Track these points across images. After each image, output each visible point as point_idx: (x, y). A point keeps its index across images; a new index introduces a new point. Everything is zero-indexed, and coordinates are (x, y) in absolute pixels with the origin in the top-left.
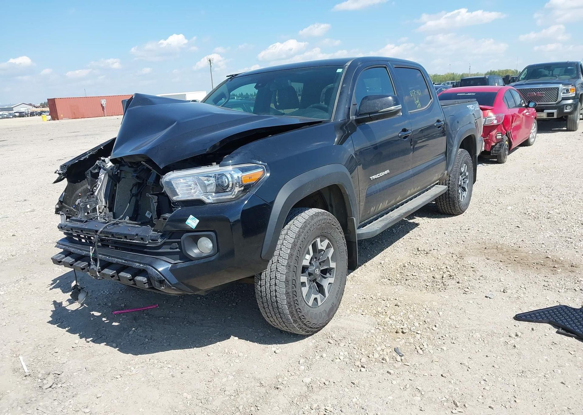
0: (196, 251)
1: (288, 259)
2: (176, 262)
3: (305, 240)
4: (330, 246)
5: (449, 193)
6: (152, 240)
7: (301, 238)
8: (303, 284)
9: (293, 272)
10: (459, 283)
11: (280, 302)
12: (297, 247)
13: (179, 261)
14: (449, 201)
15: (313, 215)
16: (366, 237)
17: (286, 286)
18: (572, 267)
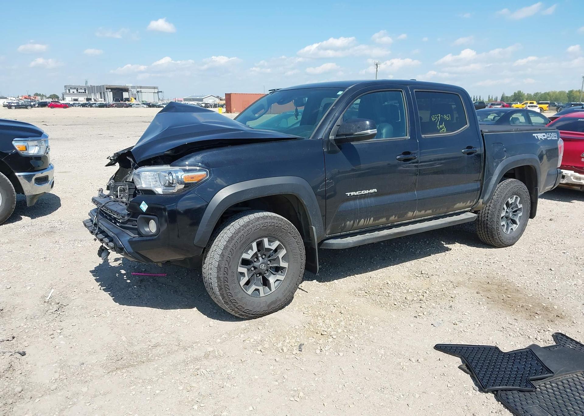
0: (147, 229)
1: (222, 249)
2: (135, 236)
3: (244, 237)
4: (282, 247)
5: (487, 223)
6: (122, 217)
7: (240, 234)
8: (242, 274)
9: (226, 261)
10: (421, 307)
12: (233, 241)
13: (137, 236)
14: (487, 231)
15: (259, 217)
16: (337, 247)
17: (218, 272)
18: (558, 317)
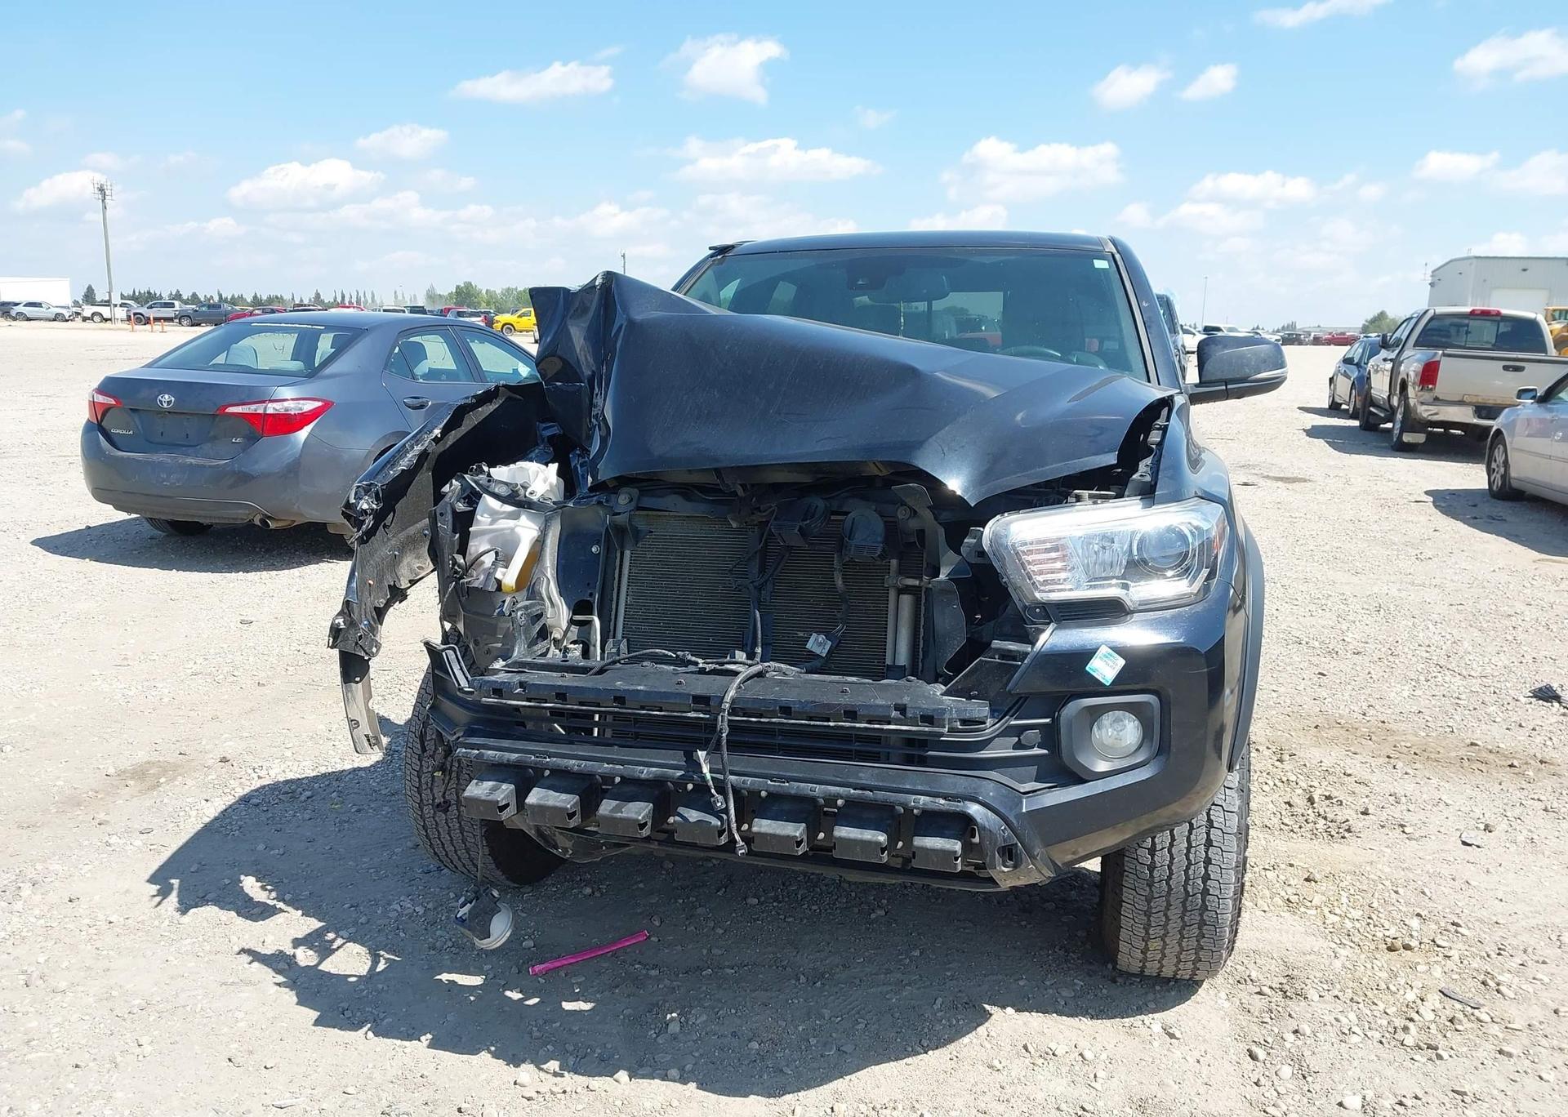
6: (965, 723)
11: (1217, 893)
